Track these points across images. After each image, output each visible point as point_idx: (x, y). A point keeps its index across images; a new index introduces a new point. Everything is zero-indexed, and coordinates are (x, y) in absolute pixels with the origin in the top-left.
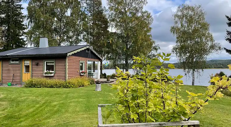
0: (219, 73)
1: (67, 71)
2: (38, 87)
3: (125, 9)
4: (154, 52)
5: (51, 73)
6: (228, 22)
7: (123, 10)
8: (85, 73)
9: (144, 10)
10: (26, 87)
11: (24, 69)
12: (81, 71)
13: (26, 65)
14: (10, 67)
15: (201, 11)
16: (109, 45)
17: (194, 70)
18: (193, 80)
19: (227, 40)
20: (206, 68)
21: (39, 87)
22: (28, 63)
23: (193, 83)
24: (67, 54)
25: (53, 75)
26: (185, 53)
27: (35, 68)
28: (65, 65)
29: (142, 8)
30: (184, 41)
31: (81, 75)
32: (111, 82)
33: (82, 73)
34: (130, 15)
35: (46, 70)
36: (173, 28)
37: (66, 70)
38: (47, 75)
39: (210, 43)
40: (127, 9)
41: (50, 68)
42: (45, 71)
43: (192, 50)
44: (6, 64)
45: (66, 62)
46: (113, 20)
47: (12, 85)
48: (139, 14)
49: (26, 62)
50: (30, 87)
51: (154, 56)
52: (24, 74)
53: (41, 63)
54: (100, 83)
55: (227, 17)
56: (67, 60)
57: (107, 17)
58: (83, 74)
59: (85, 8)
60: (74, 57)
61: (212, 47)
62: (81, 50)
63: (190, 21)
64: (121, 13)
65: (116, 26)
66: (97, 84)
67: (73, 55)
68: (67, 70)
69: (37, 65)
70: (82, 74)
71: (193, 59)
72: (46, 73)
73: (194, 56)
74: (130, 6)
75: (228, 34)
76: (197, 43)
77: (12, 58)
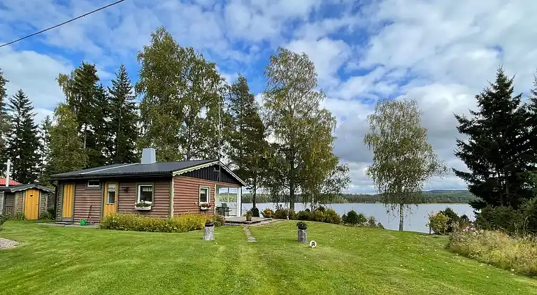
0: (444, 210)
1: (173, 202)
2: (120, 229)
3: (290, 106)
4: (339, 175)
5: (147, 205)
6: (459, 125)
7: (287, 108)
8: (210, 206)
9: (320, 108)
10: (102, 228)
11: (107, 198)
12: (201, 203)
13: (110, 190)
14: (86, 195)
15: (414, 109)
16: (263, 163)
17: (402, 205)
18: (402, 221)
19: (457, 155)
20: (423, 202)
21: (122, 230)
22: (113, 187)
23: (401, 226)
24: (171, 172)
25: (149, 208)
26: (388, 178)
27: (123, 195)
28: (170, 193)
29: (317, 104)
30: (386, 158)
31: (201, 210)
32: (254, 223)
33: (203, 206)
34: (300, 116)
35: (141, 199)
36: (368, 137)
37: (170, 201)
38: (140, 208)
39: (428, 162)
40: (293, 107)
41: (147, 196)
42: (139, 202)
43: (399, 173)
44: (80, 189)
45: (171, 186)
46: (271, 123)
47: (87, 223)
48: (313, 115)
49: (110, 186)
50: (108, 228)
51: (339, 181)
52: (106, 206)
53: (131, 188)
54: (212, 226)
55: (458, 117)
56: (173, 183)
57: (262, 117)
58: (206, 208)
59: (230, 106)
60: (188, 179)
61: (432, 167)
62: (203, 166)
63: (396, 125)
64: (284, 112)
65: (277, 132)
66: (207, 228)
67: (185, 174)
68: (172, 199)
69: (127, 190)
70: (202, 208)
71: (400, 187)
72: (138, 205)
73: (403, 182)
74: (298, 102)
75: (458, 145)
76: (407, 161)
77: (90, 179)
